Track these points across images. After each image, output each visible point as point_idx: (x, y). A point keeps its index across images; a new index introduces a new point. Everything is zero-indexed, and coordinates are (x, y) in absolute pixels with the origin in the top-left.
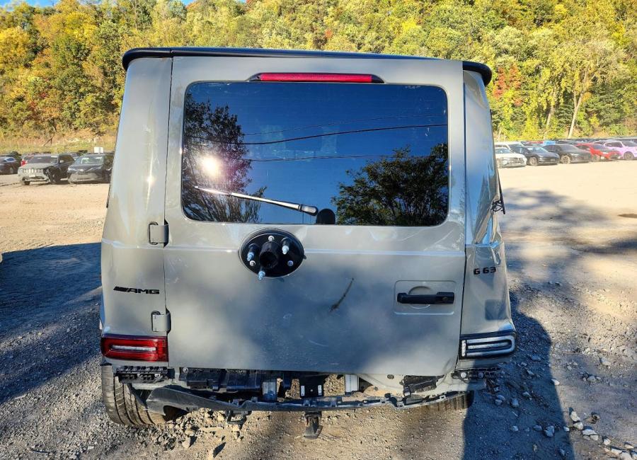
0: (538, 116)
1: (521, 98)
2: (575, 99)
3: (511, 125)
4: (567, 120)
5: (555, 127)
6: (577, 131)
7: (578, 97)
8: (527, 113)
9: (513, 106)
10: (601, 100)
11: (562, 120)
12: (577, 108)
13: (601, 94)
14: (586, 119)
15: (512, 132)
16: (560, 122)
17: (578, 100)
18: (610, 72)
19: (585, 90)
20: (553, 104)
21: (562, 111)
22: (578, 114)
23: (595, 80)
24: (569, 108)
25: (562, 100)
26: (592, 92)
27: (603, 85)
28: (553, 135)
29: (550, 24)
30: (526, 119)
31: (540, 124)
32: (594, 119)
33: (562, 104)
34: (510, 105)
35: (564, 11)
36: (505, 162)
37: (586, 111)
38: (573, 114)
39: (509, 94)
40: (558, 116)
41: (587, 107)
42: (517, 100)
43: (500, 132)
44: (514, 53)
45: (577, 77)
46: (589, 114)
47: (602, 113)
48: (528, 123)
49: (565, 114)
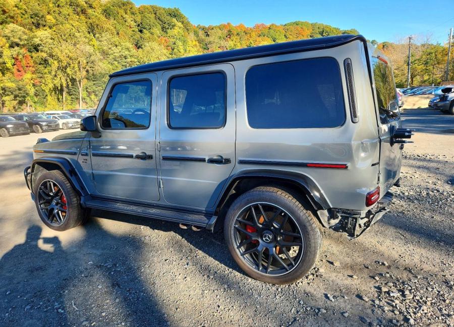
0: (55, 93)
1: (39, 80)
2: (78, 83)
3: (36, 99)
4: (76, 97)
5: (70, 102)
6: (84, 104)
7: (80, 81)
8: (47, 91)
9: (34, 85)
10: (94, 84)
11: (73, 96)
12: (80, 89)
13: (94, 81)
14: (88, 96)
15: (38, 105)
16: (72, 98)
17: (80, 83)
18: (96, 67)
19: (83, 77)
20: (64, 85)
21: (72, 91)
22: (82, 94)
23: (87, 71)
24: (75, 88)
25: (70, 83)
26: (88, 79)
27: (93, 75)
28: (70, 107)
29: (45, 28)
30: (47, 95)
31: (58, 99)
32: (93, 97)
33: (70, 86)
34: (31, 85)
35: (54, 21)
36: (70, 125)
37: (87, 91)
38: (79, 93)
39: (28, 76)
40: (69, 93)
41: (87, 88)
42: (36, 81)
43: (29, 105)
44: (24, 45)
45: (77, 69)
46: (89, 94)
47: (97, 93)
48: (49, 97)
49: (74, 93)
